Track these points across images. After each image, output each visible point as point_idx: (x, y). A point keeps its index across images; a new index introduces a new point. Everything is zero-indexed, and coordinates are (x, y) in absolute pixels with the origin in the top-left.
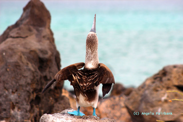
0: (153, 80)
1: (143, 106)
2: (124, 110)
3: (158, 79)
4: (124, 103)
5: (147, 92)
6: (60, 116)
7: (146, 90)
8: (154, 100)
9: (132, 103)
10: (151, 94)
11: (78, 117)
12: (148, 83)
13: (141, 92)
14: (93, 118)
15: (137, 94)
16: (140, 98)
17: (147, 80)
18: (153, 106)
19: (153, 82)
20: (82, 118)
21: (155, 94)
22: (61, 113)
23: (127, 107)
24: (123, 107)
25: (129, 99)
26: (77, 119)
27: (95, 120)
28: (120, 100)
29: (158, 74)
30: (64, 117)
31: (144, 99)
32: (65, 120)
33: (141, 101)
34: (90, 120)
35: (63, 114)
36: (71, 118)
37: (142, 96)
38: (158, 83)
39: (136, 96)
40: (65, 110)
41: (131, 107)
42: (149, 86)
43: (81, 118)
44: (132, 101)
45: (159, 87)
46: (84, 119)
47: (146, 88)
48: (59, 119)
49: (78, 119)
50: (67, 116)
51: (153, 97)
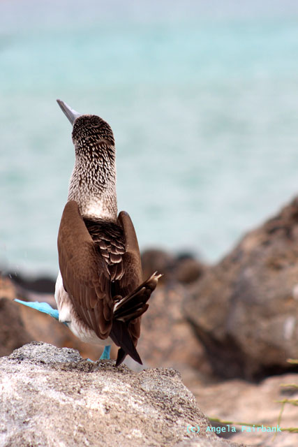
0: (264, 237)
1: (240, 314)
2: (183, 331)
3: (281, 233)
4: (183, 310)
5: (249, 273)
6: (11, 367)
7: (244, 267)
8: (271, 295)
9: (207, 309)
10: (262, 279)
11: (65, 366)
12: (250, 245)
13: (231, 275)
14: (110, 367)
15: (219, 279)
16: (228, 293)
17: (247, 236)
18: (268, 315)
19: (266, 244)
20: (76, 367)
21: (273, 278)
22: (11, 356)
23: (190, 322)
24: (179, 322)
25: (195, 297)
26: (62, 372)
27: (117, 373)
28: (167, 302)
29: (278, 218)
30: (23, 369)
31: (242, 294)
32: (28, 378)
33: (234, 299)
34: (102, 373)
35: (18, 358)
36: (44, 371)
37: (233, 285)
38: (279, 244)
39: (217, 287)
40: (24, 347)
41: (202, 321)
42: (254, 256)
43: (74, 370)
44: (204, 301)
45: (284, 256)
46: (82, 370)
47: (245, 259)
48: (9, 375)
49: (66, 374)
50: (31, 366)
51: (268, 288)
